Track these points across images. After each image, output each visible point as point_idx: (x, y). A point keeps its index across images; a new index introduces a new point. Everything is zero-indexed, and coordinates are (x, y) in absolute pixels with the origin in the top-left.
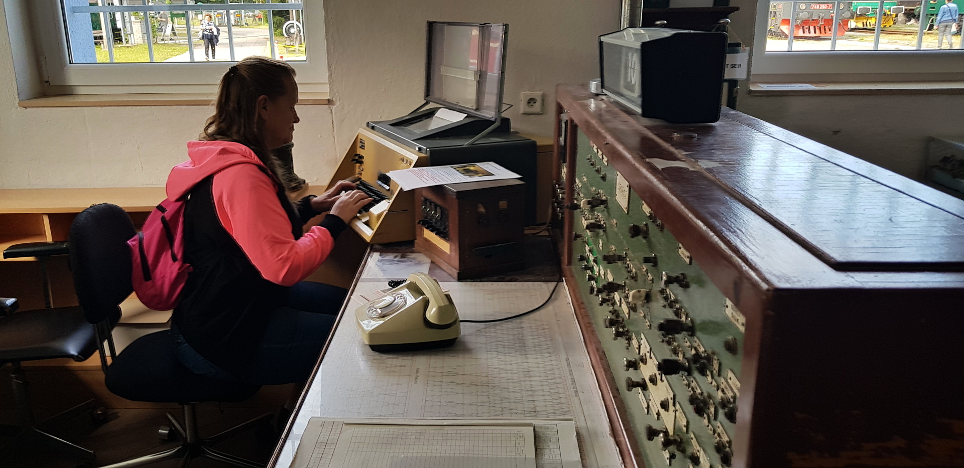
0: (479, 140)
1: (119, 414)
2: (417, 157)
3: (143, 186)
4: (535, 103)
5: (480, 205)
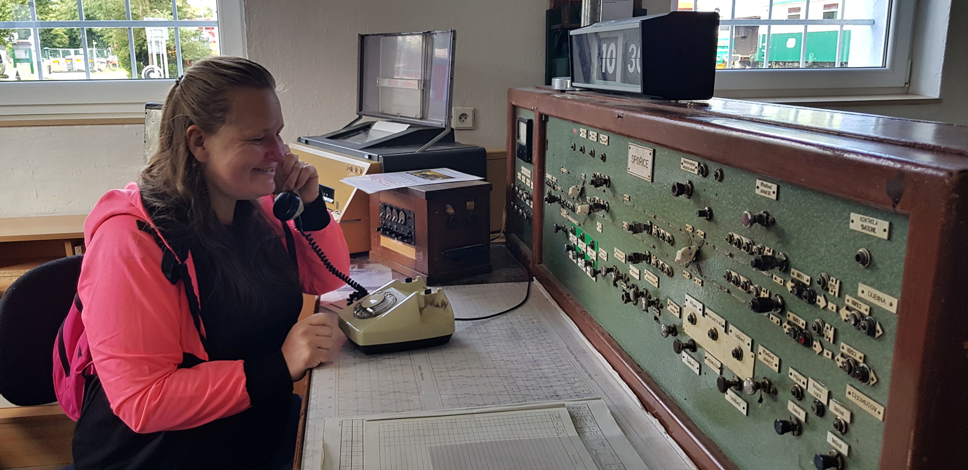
0: (429, 147)
2: (369, 164)
3: (39, 216)
4: (465, 118)
5: (448, 206)
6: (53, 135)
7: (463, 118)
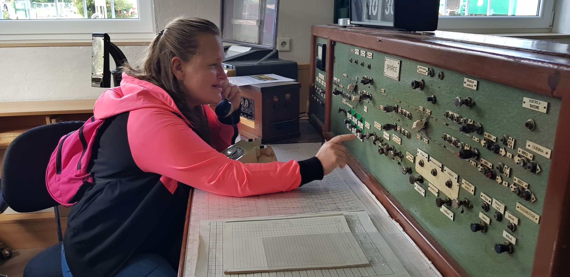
0: (263, 61)
1: (19, 252)
3: (29, 101)
4: (285, 45)
5: (275, 96)
6: (37, 52)
7: (284, 45)
